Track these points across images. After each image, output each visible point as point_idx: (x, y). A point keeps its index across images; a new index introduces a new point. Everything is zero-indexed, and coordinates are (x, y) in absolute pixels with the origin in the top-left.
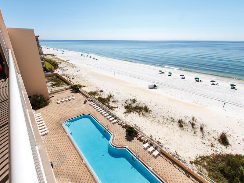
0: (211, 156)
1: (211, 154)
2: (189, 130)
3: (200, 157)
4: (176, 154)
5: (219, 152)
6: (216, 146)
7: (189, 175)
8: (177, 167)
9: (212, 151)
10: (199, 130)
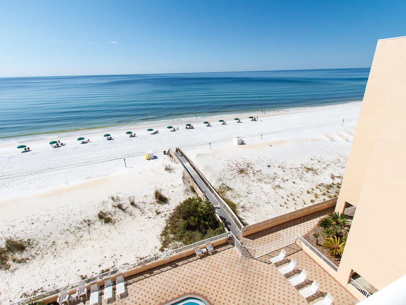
0: (167, 224)
1: (165, 222)
2: (122, 217)
3: (162, 235)
4: (141, 259)
5: (168, 213)
6: (160, 210)
7: (175, 264)
8: (158, 271)
9: (164, 218)
10: (131, 207)
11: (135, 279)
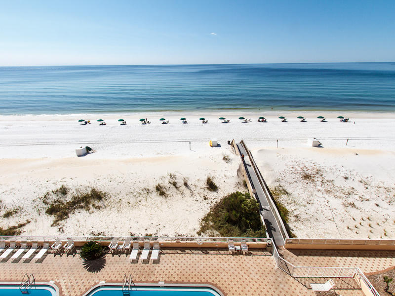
0: (211, 211)
1: (209, 209)
2: (174, 194)
3: (203, 220)
4: (179, 235)
5: (214, 201)
6: (208, 196)
7: (206, 251)
8: (189, 251)
9: (209, 205)
10: (184, 187)
11: (169, 251)
